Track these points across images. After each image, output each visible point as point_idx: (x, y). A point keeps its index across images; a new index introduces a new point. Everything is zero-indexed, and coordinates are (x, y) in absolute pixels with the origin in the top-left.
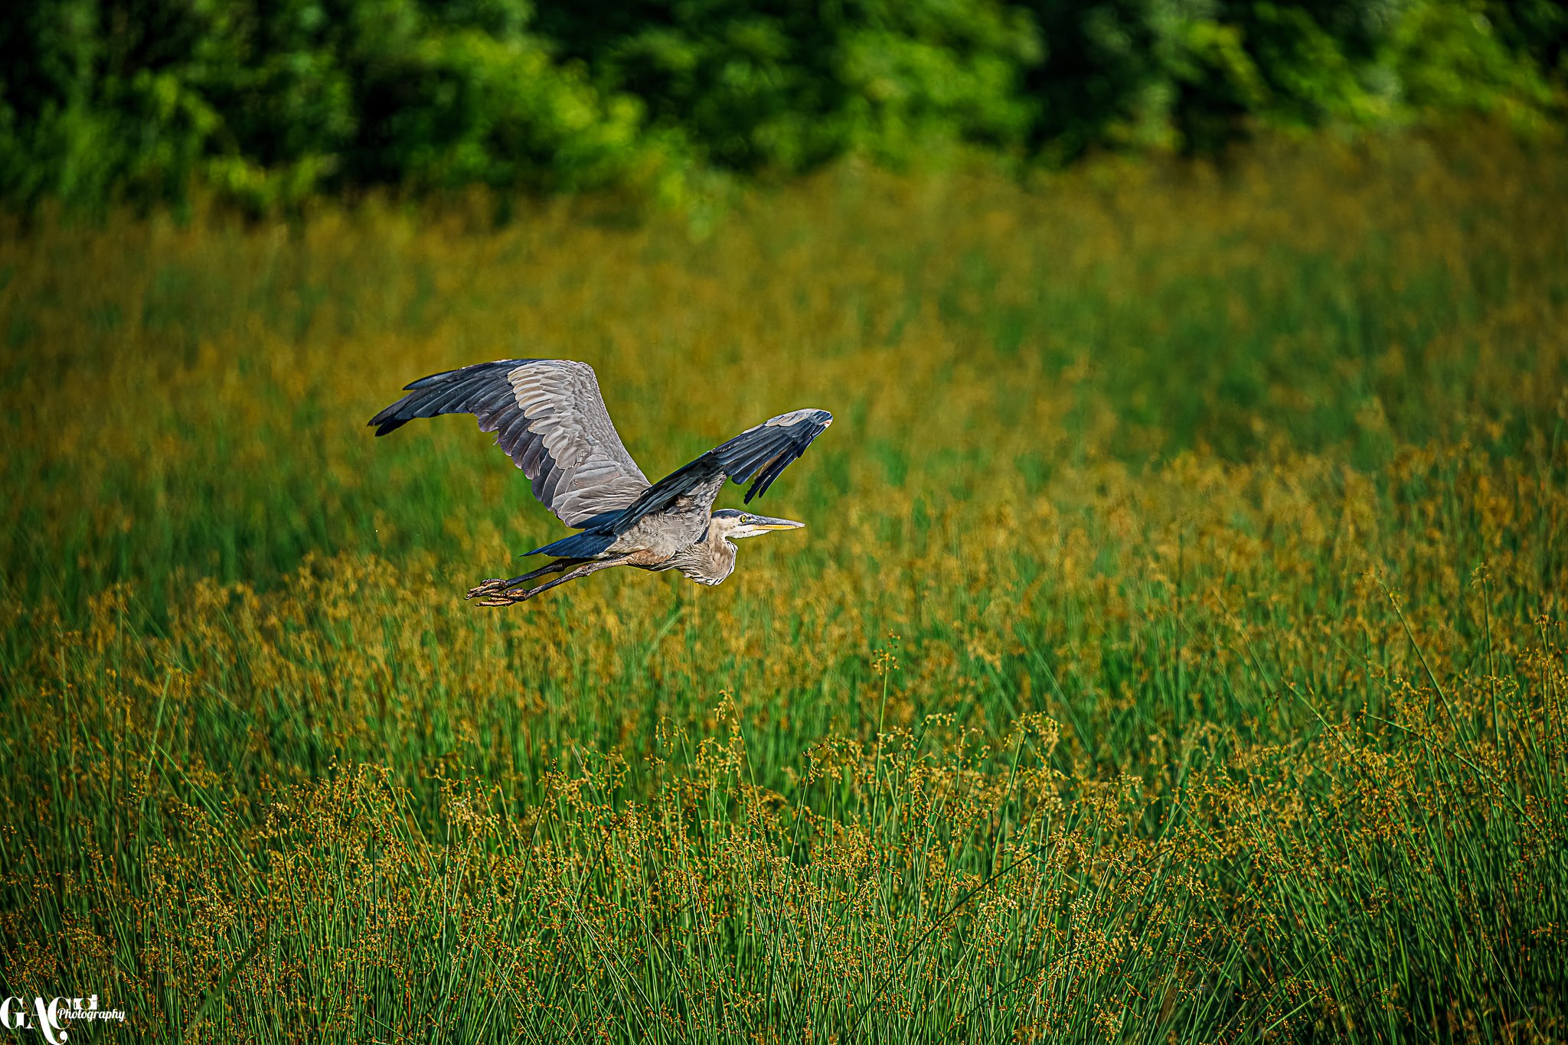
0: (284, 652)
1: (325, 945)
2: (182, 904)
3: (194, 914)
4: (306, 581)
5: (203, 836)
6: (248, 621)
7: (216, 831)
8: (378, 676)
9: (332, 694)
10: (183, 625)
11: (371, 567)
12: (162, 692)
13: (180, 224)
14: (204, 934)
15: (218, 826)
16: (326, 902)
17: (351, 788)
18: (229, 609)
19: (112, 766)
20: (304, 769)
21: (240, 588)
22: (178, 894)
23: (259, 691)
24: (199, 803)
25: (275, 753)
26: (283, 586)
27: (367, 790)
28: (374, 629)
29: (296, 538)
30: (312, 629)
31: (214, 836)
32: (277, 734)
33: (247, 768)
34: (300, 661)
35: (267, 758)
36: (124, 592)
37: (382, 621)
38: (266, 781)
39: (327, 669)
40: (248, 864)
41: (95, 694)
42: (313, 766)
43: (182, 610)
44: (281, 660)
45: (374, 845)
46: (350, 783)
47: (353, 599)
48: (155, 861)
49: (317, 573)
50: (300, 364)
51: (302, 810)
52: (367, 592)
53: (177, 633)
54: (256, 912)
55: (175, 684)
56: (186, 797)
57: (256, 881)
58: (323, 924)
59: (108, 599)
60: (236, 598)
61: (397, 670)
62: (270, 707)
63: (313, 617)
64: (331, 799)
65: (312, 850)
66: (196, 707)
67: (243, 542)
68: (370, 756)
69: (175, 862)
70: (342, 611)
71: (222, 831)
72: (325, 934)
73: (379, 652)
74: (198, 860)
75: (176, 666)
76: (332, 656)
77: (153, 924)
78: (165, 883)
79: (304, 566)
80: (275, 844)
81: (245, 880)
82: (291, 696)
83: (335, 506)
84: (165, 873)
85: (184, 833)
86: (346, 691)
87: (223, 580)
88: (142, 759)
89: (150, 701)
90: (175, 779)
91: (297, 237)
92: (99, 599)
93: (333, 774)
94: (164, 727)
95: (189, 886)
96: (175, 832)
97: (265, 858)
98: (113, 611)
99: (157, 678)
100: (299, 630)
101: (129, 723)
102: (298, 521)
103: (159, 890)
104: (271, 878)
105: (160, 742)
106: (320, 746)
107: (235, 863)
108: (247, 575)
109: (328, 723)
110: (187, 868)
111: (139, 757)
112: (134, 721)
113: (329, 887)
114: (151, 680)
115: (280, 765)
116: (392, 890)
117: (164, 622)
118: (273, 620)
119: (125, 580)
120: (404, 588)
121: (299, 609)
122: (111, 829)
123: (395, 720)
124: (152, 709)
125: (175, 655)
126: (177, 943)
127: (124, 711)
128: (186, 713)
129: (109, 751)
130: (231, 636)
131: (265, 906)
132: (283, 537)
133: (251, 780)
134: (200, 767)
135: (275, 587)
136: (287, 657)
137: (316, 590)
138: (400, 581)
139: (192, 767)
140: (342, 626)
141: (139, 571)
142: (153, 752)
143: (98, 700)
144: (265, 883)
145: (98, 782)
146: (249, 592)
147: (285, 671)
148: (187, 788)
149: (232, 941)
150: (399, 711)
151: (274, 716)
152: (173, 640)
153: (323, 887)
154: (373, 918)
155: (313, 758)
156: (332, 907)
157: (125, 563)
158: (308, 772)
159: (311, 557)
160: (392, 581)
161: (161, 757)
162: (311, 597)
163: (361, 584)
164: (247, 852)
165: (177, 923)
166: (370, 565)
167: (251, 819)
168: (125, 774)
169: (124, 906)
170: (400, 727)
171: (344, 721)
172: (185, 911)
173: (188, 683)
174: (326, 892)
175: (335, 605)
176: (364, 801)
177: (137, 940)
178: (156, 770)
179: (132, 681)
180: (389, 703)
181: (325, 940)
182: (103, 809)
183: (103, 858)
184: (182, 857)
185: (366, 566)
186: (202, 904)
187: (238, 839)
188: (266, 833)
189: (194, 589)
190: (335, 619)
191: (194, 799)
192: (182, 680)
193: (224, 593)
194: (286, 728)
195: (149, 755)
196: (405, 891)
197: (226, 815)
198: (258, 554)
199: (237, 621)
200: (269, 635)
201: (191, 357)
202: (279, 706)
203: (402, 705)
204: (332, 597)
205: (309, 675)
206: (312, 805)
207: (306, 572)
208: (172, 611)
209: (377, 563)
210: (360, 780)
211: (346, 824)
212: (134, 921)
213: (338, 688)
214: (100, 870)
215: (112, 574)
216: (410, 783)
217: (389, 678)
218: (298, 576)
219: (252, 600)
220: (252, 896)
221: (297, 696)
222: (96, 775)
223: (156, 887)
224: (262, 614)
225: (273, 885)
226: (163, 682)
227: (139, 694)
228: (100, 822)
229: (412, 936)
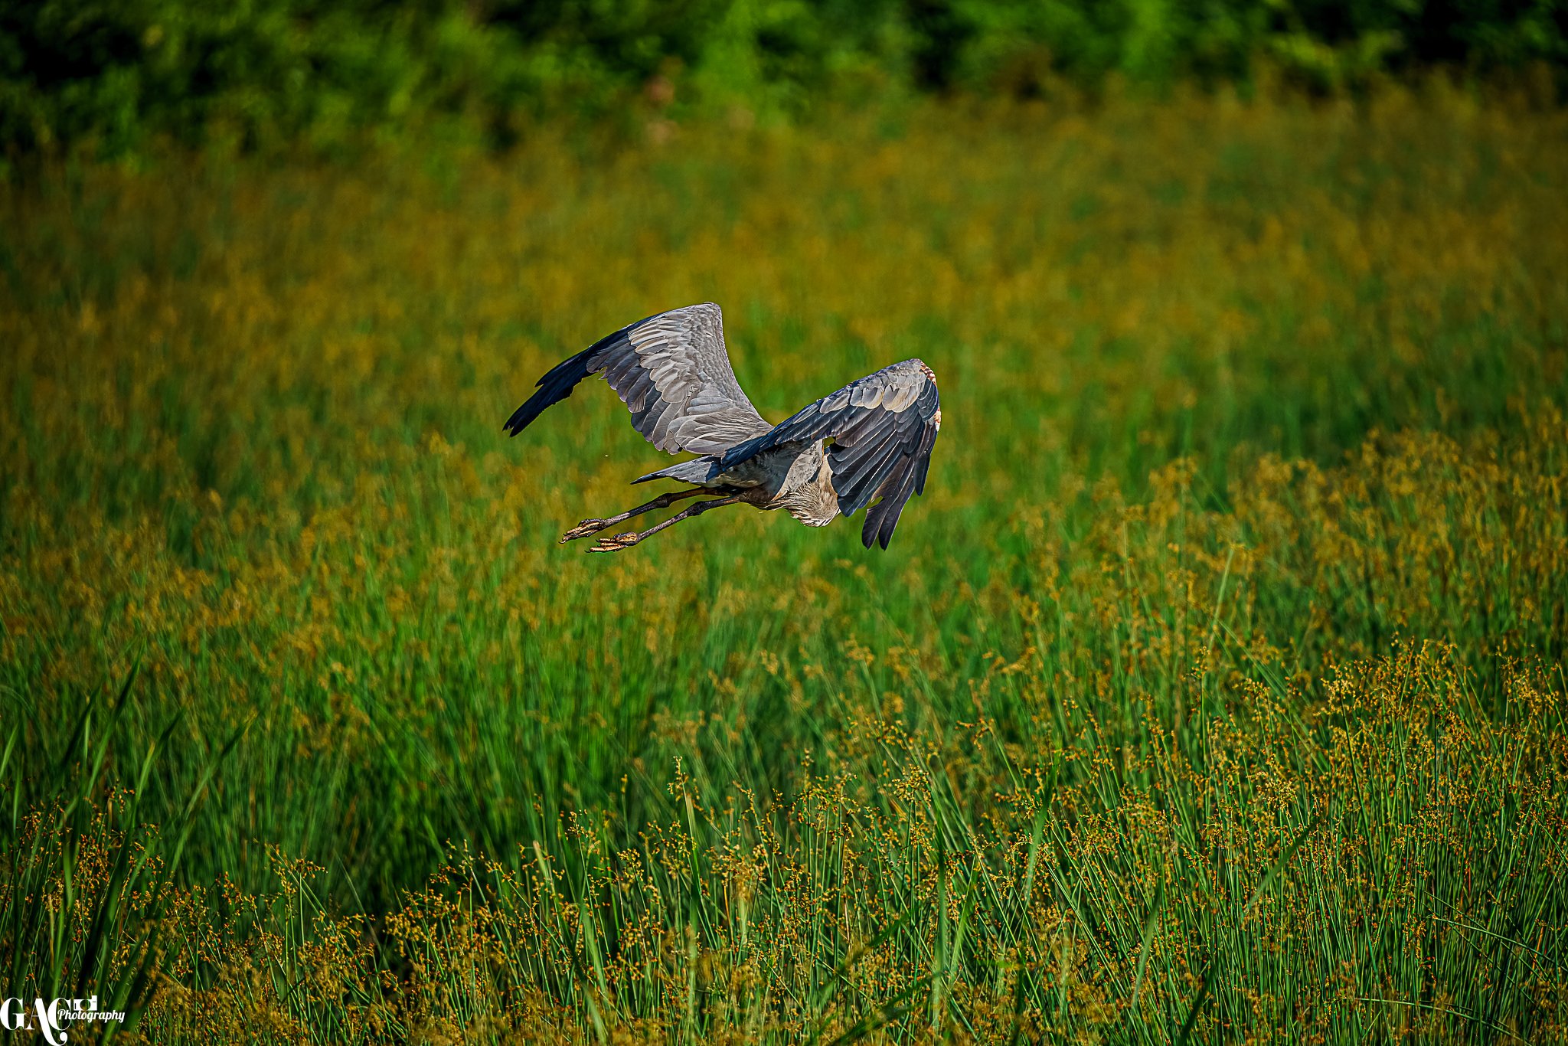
0: (1346, 528)
1: (1387, 821)
2: (1243, 780)
3: (1255, 790)
4: (1369, 458)
5: (1264, 714)
6: (1312, 496)
7: (1277, 707)
8: (1440, 554)
9: (1394, 570)
10: (1246, 501)
11: (1435, 442)
12: (1225, 567)
13: (1246, 99)
14: (1265, 810)
15: (1280, 702)
16: (1388, 779)
17: (1413, 664)
18: (1293, 485)
19: (1173, 642)
20: (1365, 645)
21: (1302, 464)
22: (1240, 770)
23: (1321, 568)
24: (1261, 678)
25: (1338, 630)
26: (1344, 462)
27: (1429, 667)
28: (1438, 505)
29: (1360, 414)
30: (1375, 506)
31: (1275, 712)
32: (1340, 609)
33: (1310, 644)
34: (1362, 538)
35: (1329, 634)
36: (1186, 467)
37: (1445, 497)
38: (1329, 656)
39: (1390, 546)
40: (1311, 740)
41: (1156, 567)
42: (1375, 643)
43: (1245, 486)
44: (1343, 537)
45: (1436, 724)
46: (1413, 660)
47: (1416, 476)
48: (1216, 736)
49: (1381, 449)
50: (1365, 238)
51: (1365, 686)
52: (1430, 468)
53: (1241, 509)
54: (1318, 788)
55: (1237, 560)
56: (1248, 672)
57: (1317, 757)
58: (1385, 800)
59: (1171, 474)
60: (1299, 475)
61: (1458, 547)
62: (1332, 582)
63: (1376, 494)
64: (1393, 676)
65: (1375, 726)
66: (1257, 582)
67: (1307, 417)
68: (1432, 633)
69: (1236, 739)
70: (1407, 487)
71: (1283, 706)
72: (1386, 811)
73: (1443, 530)
74: (1261, 735)
75: (1239, 542)
76: (1394, 531)
77: (1213, 800)
78: (1226, 759)
79: (1368, 441)
80: (1337, 720)
81: (1306, 755)
82: (1354, 573)
83: (1398, 383)
84: (1225, 749)
85: (1245, 709)
86: (1408, 566)
87: (1286, 456)
88: (1204, 634)
89: (1211, 576)
90: (1237, 654)
91: (1363, 114)
92: (1162, 474)
93: (1395, 651)
94: (1225, 603)
95: (1250, 762)
96: (1237, 708)
97: (1327, 733)
98: (1177, 486)
99: (1221, 553)
100: (1361, 506)
101: (1191, 598)
102: (1361, 398)
103: (1220, 766)
104: (1332, 754)
105: (1222, 617)
106: (1383, 624)
107: (1298, 740)
108: (1309, 451)
109: (1391, 601)
110: (1248, 743)
111: (1200, 632)
112: (1197, 595)
113: (1391, 763)
114: (1214, 554)
115: (1341, 641)
116: (1452, 766)
117: (1225, 497)
118: (1336, 496)
119: (1186, 456)
120: (1467, 464)
121: (1362, 485)
122: (1173, 704)
123: (1457, 598)
124: (1214, 585)
125: (1237, 530)
126: (1238, 819)
127: (1186, 586)
128: (1247, 588)
129: (1171, 627)
130: (1293, 513)
131: (1328, 782)
132: (1346, 413)
133: (1313, 654)
134: (1262, 643)
135: (1338, 462)
136: (1349, 533)
137: (1379, 467)
138: (1462, 459)
139: (1253, 643)
140: (1404, 502)
141: (1201, 447)
142: (1215, 628)
143: (1160, 575)
144: (1327, 759)
145: (1159, 658)
146: (1314, 468)
147: (1347, 547)
148: (1249, 663)
149: (1294, 818)
150: (1462, 589)
151: (1337, 593)
152: (1234, 512)
153: (1385, 764)
154: (1435, 795)
155: (1376, 634)
156: (1394, 784)
157: (1188, 437)
158: (1370, 649)
159: (1374, 434)
160: (1456, 458)
161: (1223, 632)
162: (1374, 473)
163: (1425, 461)
164: (1309, 728)
165: (1238, 799)
166: (1434, 443)
167: (1313, 693)
168: (1187, 649)
169: (1186, 781)
170: (1463, 602)
171: (1407, 597)
172: (1246, 788)
173: (1251, 559)
174: (1388, 768)
175: (1398, 480)
176: (1426, 677)
177: (1197, 815)
178: (1218, 646)
179: (1193, 556)
180: (1451, 581)
181: (1386, 816)
182: (1164, 685)
183: (1164, 733)
184: (1244, 733)
185: (1429, 442)
186: (1263, 781)
187: (1300, 715)
188: (1328, 709)
189: (1257, 464)
190: (1400, 496)
191: (1255, 674)
192: (1244, 556)
193: (1287, 469)
194: (1348, 605)
195: (1211, 631)
196: (1467, 767)
197: (1289, 691)
198: (1321, 429)
199: (1300, 497)
200: (1332, 511)
201: (1255, 232)
202: (1342, 583)
203: (1465, 582)
204: (1394, 473)
205: (1370, 552)
206: (1374, 681)
207: (1369, 448)
208: (1233, 486)
209: (1440, 440)
210: (1422, 657)
211: (1408, 700)
212: (1195, 796)
213: (1401, 564)
214: (1161, 744)
215: (1174, 450)
216: (1472, 660)
217: (1451, 555)
218: (1360, 452)
219: (1316, 476)
220: (1314, 773)
221: (1360, 571)
222: (1157, 650)
223: (1217, 763)
224: (1325, 491)
225: (1335, 761)
226: (1226, 556)
227: (1201, 570)
228: (1160, 697)
229: (1473, 813)
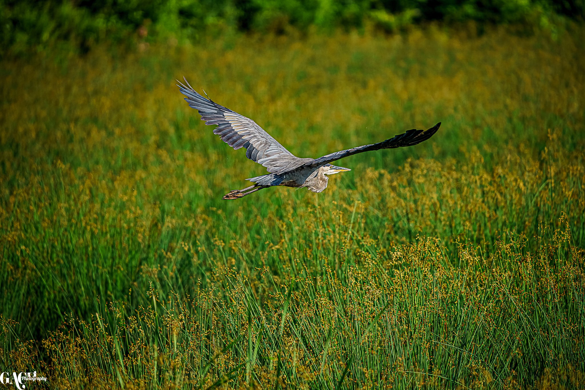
0: (399, 195)
1: (415, 305)
2: (361, 289)
3: (366, 293)
4: (407, 169)
5: (369, 264)
6: (386, 182)
7: (374, 262)
8: (434, 204)
9: (417, 211)
10: (362, 185)
12: (354, 210)
14: (370, 300)
15: (375, 260)
16: (415, 289)
18: (379, 179)
19: (335, 237)
20: (406, 239)
21: (382, 171)
22: (360, 285)
23: (389, 210)
24: (367, 251)
25: (396, 233)
26: (398, 171)
27: (430, 247)
28: (433, 187)
29: (404, 153)
30: (410, 187)
31: (373, 264)
32: (397, 225)
33: (385, 238)
34: (405, 199)
35: (393, 235)
37: (436, 184)
38: (393, 243)
39: (415, 202)
40: (386, 274)
41: (329, 210)
42: (410, 238)
43: (361, 180)
44: (397, 199)
45: (433, 268)
46: (424, 245)
47: (425, 176)
48: (351, 273)
49: (412, 166)
50: (406, 88)
51: (406, 254)
52: (430, 173)
53: (360, 188)
54: (389, 292)
55: (358, 207)
56: (363, 249)
57: (389, 281)
58: (414, 297)
60: (381, 176)
61: (441, 202)
62: (394, 215)
63: (410, 182)
64: (417, 250)
65: (410, 269)
66: (366, 216)
67: (385, 154)
68: (431, 234)
69: (358, 274)
70: (422, 180)
71: (376, 262)
72: (415, 301)
73: (435, 196)
74: (367, 272)
75: (359, 200)
76: (417, 197)
77: (350, 297)
78: (354, 281)
79: (407, 163)
80: (396, 267)
81: (385, 280)
82: (402, 212)
84: (355, 277)
85: (362, 262)
86: (422, 210)
87: (376, 168)
88: (346, 234)
89: (349, 213)
90: (358, 242)
91: (405, 41)
93: (418, 241)
94: (354, 223)
95: (364, 283)
96: (359, 262)
97: (393, 272)
98: (336, 179)
99: (352, 204)
100: (404, 187)
101: (341, 221)
103: (352, 284)
104: (394, 280)
105: (353, 228)
106: (413, 231)
107: (381, 274)
108: (385, 166)
109: (416, 222)
110: (363, 275)
112: (343, 220)
113: (416, 283)
114: (350, 205)
115: (397, 237)
116: (440, 284)
117: (354, 184)
118: (395, 183)
120: (444, 171)
121: (405, 179)
122: (335, 261)
123: (441, 221)
124: (350, 216)
125: (358, 196)
126: (359, 304)
127: (340, 217)
128: (362, 217)
129: (334, 232)
130: (379, 190)
131: (392, 290)
132: (399, 152)
133: (387, 242)
134: (368, 238)
135: (396, 171)
136: (400, 197)
137: (411, 172)
139: (365, 238)
140: (421, 185)
142: (350, 232)
143: (330, 213)
144: (392, 281)
145: (330, 243)
146: (387, 173)
147: (399, 202)
148: (363, 245)
149: (380, 303)
150: (442, 218)
151: (395, 219)
152: (357, 189)
153: (414, 283)
154: (433, 295)
155: (410, 234)
156: (418, 291)
158: (408, 240)
159: (409, 160)
160: (440, 169)
161: (353, 234)
162: (409, 175)
163: (428, 170)
164: (386, 270)
165: (359, 296)
166: (432, 164)
167: (387, 257)
168: (340, 240)
169: (340, 289)
170: (443, 223)
171: (422, 221)
172: (362, 292)
173: (363, 207)
174: (415, 285)
175: (418, 177)
176: (429, 251)
177: (344, 302)
178: (351, 239)
179: (342, 206)
180: (439, 215)
181: (415, 303)
182: (332, 253)
183: (332, 272)
184: (361, 272)
185: (430, 163)
186: (369, 290)
187: (382, 265)
188: (393, 263)
189: (365, 171)
190: (419, 183)
191: (365, 250)
192: (361, 206)
193: (377, 173)
194: (400, 224)
195: (349, 233)
196: (445, 285)
197: (378, 256)
199: (382, 184)
200: (394, 189)
201: (365, 85)
202: (398, 216)
203: (444, 215)
204: (417, 175)
205: (408, 204)
206: (410, 252)
207: (407, 165)
208: (357, 180)
209: (434, 162)
210: (428, 243)
211: (423, 259)
212: (343, 295)
213: (420, 209)
214: (330, 276)
216: (446, 245)
217: (438, 205)
218: (404, 168)
219: (387, 176)
220: (387, 286)
221: (404, 211)
222: (329, 241)
224: (391, 181)
225: (395, 282)
226: (354, 206)
227: (345, 210)
228: (330, 258)
229: (447, 302)
